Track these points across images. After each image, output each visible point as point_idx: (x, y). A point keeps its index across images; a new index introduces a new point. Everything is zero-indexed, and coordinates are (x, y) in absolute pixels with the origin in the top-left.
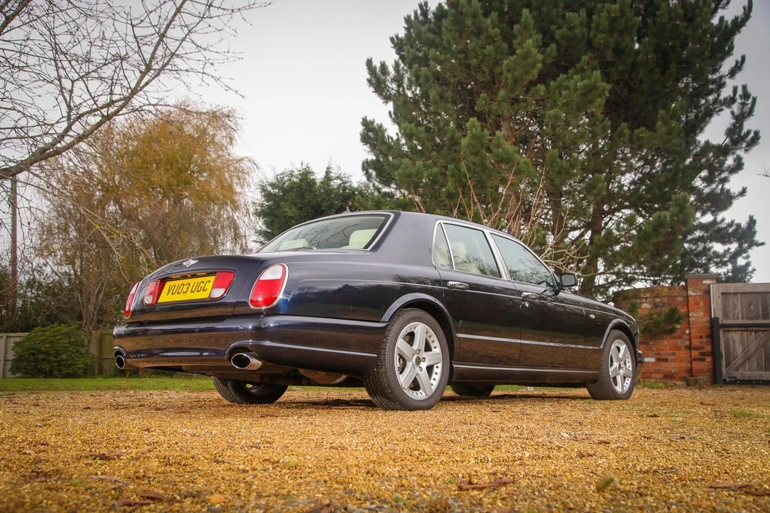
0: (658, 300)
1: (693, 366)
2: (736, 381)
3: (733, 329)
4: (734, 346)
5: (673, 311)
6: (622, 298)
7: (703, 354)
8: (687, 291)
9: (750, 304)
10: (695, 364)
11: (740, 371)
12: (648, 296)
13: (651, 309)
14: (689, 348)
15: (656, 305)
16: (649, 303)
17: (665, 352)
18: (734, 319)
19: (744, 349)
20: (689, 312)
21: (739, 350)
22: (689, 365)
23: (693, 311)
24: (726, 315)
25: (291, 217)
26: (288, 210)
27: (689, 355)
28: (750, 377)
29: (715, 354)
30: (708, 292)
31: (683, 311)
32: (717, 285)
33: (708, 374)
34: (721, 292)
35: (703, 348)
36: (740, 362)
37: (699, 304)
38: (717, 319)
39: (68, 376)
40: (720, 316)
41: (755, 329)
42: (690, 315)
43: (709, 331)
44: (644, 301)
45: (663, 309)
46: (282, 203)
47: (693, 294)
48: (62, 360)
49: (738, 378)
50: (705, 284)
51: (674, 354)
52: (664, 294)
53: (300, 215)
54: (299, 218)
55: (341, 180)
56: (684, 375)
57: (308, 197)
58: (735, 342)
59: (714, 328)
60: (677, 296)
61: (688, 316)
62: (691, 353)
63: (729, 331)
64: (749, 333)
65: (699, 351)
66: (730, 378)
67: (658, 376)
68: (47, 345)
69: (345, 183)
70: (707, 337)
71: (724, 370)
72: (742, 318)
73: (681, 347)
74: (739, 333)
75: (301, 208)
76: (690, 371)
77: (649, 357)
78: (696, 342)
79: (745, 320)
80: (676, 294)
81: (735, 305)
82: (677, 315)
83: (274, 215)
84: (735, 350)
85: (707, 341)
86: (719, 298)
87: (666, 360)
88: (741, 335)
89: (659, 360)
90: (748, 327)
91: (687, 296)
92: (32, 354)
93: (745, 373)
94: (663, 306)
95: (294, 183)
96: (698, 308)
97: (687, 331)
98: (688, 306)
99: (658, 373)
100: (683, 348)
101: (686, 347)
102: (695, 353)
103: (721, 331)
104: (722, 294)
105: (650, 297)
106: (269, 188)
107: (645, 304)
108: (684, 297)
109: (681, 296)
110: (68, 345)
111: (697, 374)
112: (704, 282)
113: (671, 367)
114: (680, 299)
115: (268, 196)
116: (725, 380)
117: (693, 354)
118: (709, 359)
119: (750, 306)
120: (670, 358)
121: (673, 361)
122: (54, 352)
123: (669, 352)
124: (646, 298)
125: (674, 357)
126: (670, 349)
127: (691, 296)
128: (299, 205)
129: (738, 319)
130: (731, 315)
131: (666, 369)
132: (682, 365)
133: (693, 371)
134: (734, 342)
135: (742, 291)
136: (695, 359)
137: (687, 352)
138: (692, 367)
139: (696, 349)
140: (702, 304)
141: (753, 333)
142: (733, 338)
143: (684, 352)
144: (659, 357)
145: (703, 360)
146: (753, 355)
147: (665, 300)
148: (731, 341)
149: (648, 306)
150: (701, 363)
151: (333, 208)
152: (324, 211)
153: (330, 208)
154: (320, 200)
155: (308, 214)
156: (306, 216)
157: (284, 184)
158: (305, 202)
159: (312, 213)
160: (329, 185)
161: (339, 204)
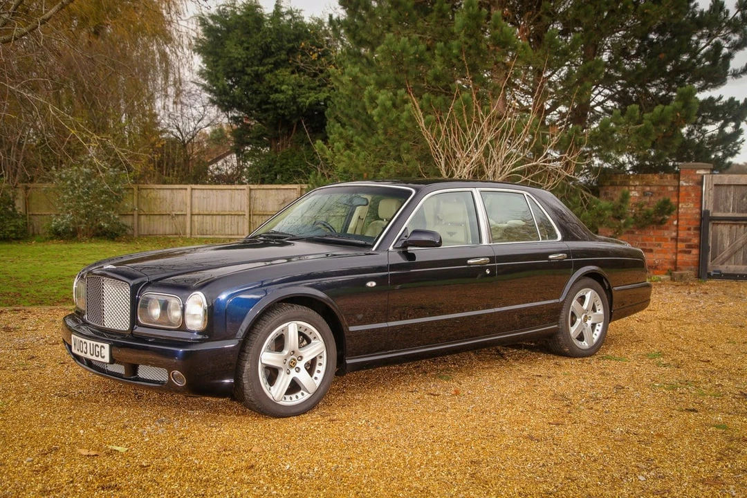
0: (648, 189)
1: (678, 258)
2: (721, 274)
3: (722, 222)
4: (722, 240)
5: (666, 202)
6: (609, 184)
7: (690, 246)
8: (679, 181)
9: (743, 197)
10: (680, 257)
11: (725, 266)
12: (638, 183)
13: (639, 198)
14: (676, 239)
15: (645, 194)
16: (638, 191)
17: (651, 242)
18: (724, 212)
19: (731, 243)
20: (678, 203)
21: (727, 243)
22: (674, 257)
23: (684, 202)
24: (716, 208)
25: (237, 59)
27: (674, 247)
28: (735, 271)
29: (703, 247)
30: (700, 183)
31: (674, 200)
32: (710, 176)
33: (693, 267)
34: (714, 183)
35: (690, 240)
36: (726, 255)
37: (691, 196)
38: (707, 212)
40: (711, 209)
42: (680, 206)
43: (698, 223)
44: (633, 188)
45: (652, 199)
46: (226, 42)
47: (685, 184)
49: (723, 272)
50: (699, 174)
51: (659, 245)
52: (654, 182)
53: (247, 57)
54: (246, 59)
55: (292, 15)
56: (669, 267)
57: (257, 36)
58: (724, 235)
59: (704, 221)
60: (668, 186)
61: (678, 207)
62: (677, 245)
63: (718, 224)
64: (738, 226)
65: (685, 244)
66: (714, 271)
69: (296, 18)
70: (695, 229)
71: (710, 263)
72: (733, 210)
73: (667, 239)
74: (729, 226)
75: (247, 49)
76: (675, 263)
78: (683, 234)
79: (735, 213)
80: (667, 184)
81: (727, 197)
82: (669, 206)
83: (216, 54)
84: (722, 243)
85: (695, 234)
86: (711, 189)
87: (651, 251)
88: (731, 228)
90: (738, 220)
91: (679, 186)
93: (731, 268)
94: (652, 196)
95: (238, 17)
96: (689, 199)
97: (675, 223)
98: (678, 197)
100: (669, 239)
101: (672, 239)
102: (681, 246)
103: (710, 226)
104: (715, 185)
105: (639, 185)
106: (211, 22)
107: (633, 192)
108: (675, 187)
109: (672, 186)
111: (681, 267)
112: (698, 172)
113: (655, 258)
114: (671, 189)
115: (209, 31)
116: (709, 274)
117: (679, 246)
118: (695, 252)
119: (742, 199)
120: (655, 249)
121: (658, 252)
123: (654, 242)
124: (635, 186)
125: (658, 248)
126: (656, 240)
127: (683, 186)
128: (245, 45)
129: (729, 211)
130: (722, 208)
131: (650, 260)
132: (667, 257)
133: (678, 264)
134: (722, 235)
135: (735, 183)
136: (681, 252)
137: (674, 243)
138: (676, 260)
139: (682, 241)
140: (693, 195)
141: (743, 227)
142: (721, 231)
143: (670, 243)
144: (644, 247)
145: (689, 252)
146: (740, 249)
147: (655, 189)
148: (719, 234)
149: (637, 195)
150: (687, 255)
151: (283, 49)
152: (273, 53)
153: (280, 49)
154: (269, 40)
155: (256, 55)
156: (253, 57)
157: (226, 17)
158: (252, 41)
159: (260, 54)
160: (279, 22)
161: (291, 45)
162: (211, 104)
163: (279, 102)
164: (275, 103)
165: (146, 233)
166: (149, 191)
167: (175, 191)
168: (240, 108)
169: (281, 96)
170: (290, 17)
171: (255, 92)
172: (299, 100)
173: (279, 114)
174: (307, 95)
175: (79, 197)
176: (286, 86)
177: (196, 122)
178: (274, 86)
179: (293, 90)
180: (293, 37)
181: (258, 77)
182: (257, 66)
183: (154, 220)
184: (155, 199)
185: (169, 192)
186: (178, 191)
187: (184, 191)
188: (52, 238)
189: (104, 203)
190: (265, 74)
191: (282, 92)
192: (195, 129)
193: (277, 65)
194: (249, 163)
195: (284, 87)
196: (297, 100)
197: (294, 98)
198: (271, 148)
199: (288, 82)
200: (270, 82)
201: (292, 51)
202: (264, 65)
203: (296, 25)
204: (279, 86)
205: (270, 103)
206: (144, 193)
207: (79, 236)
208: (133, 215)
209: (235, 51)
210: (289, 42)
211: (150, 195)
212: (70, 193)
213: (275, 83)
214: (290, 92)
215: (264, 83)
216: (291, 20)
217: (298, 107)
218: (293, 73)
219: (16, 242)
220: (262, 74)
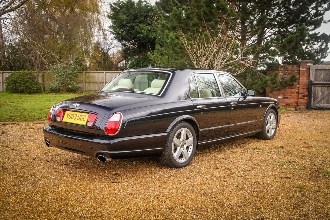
0: (287, 71)
2: (317, 108)
3: (318, 86)
4: (318, 93)
5: (293, 77)
6: (270, 69)
7: (304, 96)
8: (300, 68)
9: (327, 75)
10: (300, 100)
11: (319, 104)
12: (282, 69)
13: (283, 75)
14: (298, 93)
15: (285, 74)
16: (282, 73)
17: (287, 94)
18: (319, 81)
19: (322, 94)
20: (299, 77)
21: (320, 94)
23: (302, 77)
24: (315, 79)
25: (124, 20)
26: (122, 17)
28: (323, 106)
29: (309, 96)
30: (309, 69)
31: (297, 76)
32: (313, 66)
33: (305, 105)
34: (315, 69)
35: (304, 93)
36: (319, 100)
37: (305, 74)
38: (312, 81)
39: (29, 93)
41: (327, 86)
42: (300, 79)
43: (308, 86)
44: (280, 71)
45: (288, 76)
46: (119, 13)
47: (302, 69)
48: (27, 86)
49: (318, 107)
50: (308, 65)
51: (291, 95)
52: (289, 69)
53: (128, 19)
55: (146, 2)
56: (295, 105)
57: (131, 11)
58: (319, 91)
59: (310, 85)
60: (295, 70)
61: (299, 79)
62: (298, 95)
63: (316, 86)
64: (325, 87)
65: (302, 95)
66: (314, 106)
67: (283, 104)
68: (20, 79)
69: (148, 3)
70: (306, 89)
71: (312, 103)
72: (323, 81)
73: (294, 93)
74: (321, 87)
75: (128, 16)
76: (297, 103)
77: (280, 96)
78: (301, 91)
80: (295, 69)
81: (320, 75)
82: (295, 78)
83: (116, 19)
84: (318, 94)
85: (306, 91)
86: (313, 72)
87: (287, 98)
88: (322, 88)
89: (284, 98)
90: (325, 85)
91: (300, 70)
92: (14, 83)
93: (321, 105)
94: (288, 74)
95: (125, 3)
96: (304, 76)
97: (298, 86)
98: (299, 74)
99: (283, 103)
100: (295, 93)
101: (296, 93)
102: (300, 96)
103: (313, 87)
104: (315, 70)
105: (283, 70)
106: (113, 5)
107: (280, 73)
108: (298, 71)
109: (297, 70)
110: (29, 79)
111: (300, 105)
112: (308, 64)
113: (289, 101)
115: (113, 9)
116: (312, 108)
117: (299, 96)
118: (306, 98)
119: (327, 76)
121: (290, 98)
122: (23, 82)
124: (281, 70)
125: (291, 97)
126: (290, 93)
127: (301, 70)
128: (127, 15)
129: (321, 81)
130: (318, 79)
131: (287, 102)
132: (294, 100)
133: (299, 103)
134: (318, 91)
135: (324, 69)
136: (300, 98)
138: (298, 101)
139: (301, 94)
140: (306, 74)
141: (327, 88)
142: (317, 90)
143: (296, 95)
144: (285, 96)
145: (304, 98)
146: (325, 97)
147: (290, 72)
148: (317, 91)
149: (282, 74)
150: (303, 100)
151: (142, 16)
152: (138, 17)
153: (141, 16)
154: (136, 12)
155: (131, 19)
156: (130, 19)
157: (120, 3)
158: (130, 13)
159: (133, 18)
160: (141, 5)
161: (145, 14)
162: (114, 38)
163: (141, 37)
164: (139, 38)
165: (88, 90)
166: (89, 73)
167: (99, 73)
168: (126, 40)
169: (142, 35)
170: (146, 3)
171: (131, 34)
172: (149, 36)
173: (141, 43)
174: (152, 34)
175: (60, 76)
176: (144, 31)
177: (109, 46)
178: (139, 31)
179: (146, 32)
180: (146, 11)
181: (132, 28)
182: (132, 23)
183: (91, 85)
184: (91, 77)
185: (96, 73)
186: (100, 73)
187: (103, 73)
188: (51, 92)
189: (70, 78)
190: (135, 26)
191: (142, 33)
192: (108, 48)
193: (140, 22)
194: (129, 62)
195: (143, 31)
196: (148, 36)
197: (147, 35)
198: (138, 56)
199: (144, 29)
200: (137, 29)
201: (146, 17)
202: (135, 23)
203: (148, 6)
204: (141, 31)
205: (137, 38)
206: (87, 74)
207: (61, 91)
208: (83, 83)
209: (123, 17)
210: (145, 13)
211: (89, 75)
212: (57, 74)
213: (139, 30)
214: (145, 34)
215: (135, 30)
216: (146, 4)
217: (149, 39)
218: (147, 25)
219: (37, 94)
220: (134, 26)
